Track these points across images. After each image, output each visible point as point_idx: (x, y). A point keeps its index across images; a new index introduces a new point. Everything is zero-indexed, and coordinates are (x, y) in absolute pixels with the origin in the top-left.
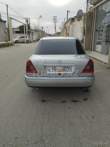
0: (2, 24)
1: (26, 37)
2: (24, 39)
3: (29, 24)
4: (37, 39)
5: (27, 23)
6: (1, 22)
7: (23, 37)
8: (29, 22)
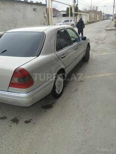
0: (42, 8)
1: (71, 21)
2: (69, 23)
3: (77, 4)
4: (87, 22)
5: (75, 3)
6: (41, 6)
7: (68, 21)
8: (76, 2)
